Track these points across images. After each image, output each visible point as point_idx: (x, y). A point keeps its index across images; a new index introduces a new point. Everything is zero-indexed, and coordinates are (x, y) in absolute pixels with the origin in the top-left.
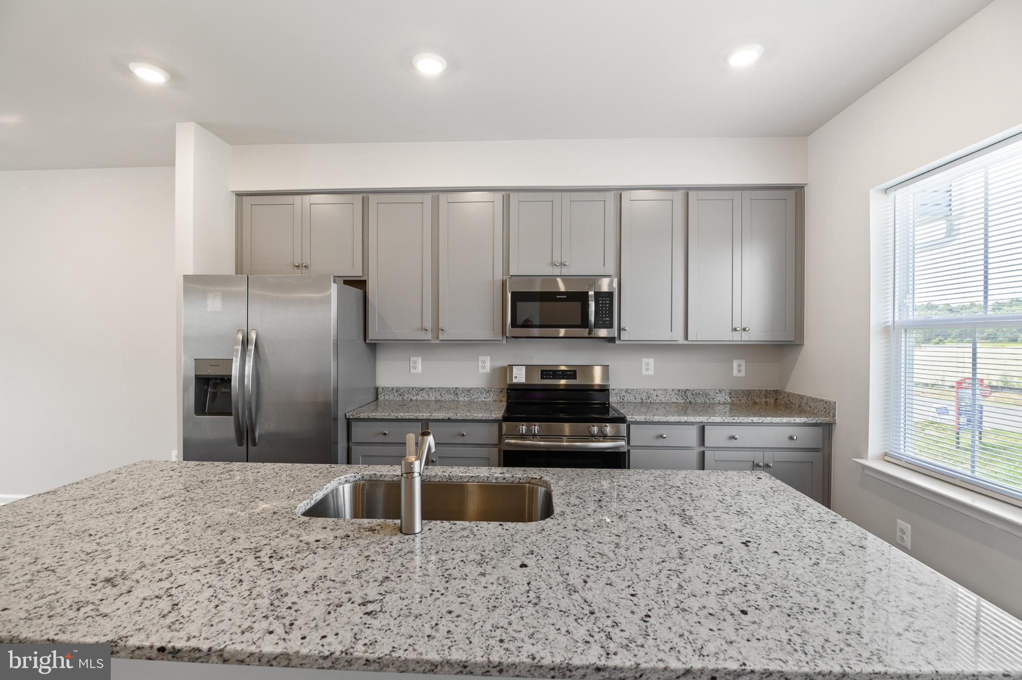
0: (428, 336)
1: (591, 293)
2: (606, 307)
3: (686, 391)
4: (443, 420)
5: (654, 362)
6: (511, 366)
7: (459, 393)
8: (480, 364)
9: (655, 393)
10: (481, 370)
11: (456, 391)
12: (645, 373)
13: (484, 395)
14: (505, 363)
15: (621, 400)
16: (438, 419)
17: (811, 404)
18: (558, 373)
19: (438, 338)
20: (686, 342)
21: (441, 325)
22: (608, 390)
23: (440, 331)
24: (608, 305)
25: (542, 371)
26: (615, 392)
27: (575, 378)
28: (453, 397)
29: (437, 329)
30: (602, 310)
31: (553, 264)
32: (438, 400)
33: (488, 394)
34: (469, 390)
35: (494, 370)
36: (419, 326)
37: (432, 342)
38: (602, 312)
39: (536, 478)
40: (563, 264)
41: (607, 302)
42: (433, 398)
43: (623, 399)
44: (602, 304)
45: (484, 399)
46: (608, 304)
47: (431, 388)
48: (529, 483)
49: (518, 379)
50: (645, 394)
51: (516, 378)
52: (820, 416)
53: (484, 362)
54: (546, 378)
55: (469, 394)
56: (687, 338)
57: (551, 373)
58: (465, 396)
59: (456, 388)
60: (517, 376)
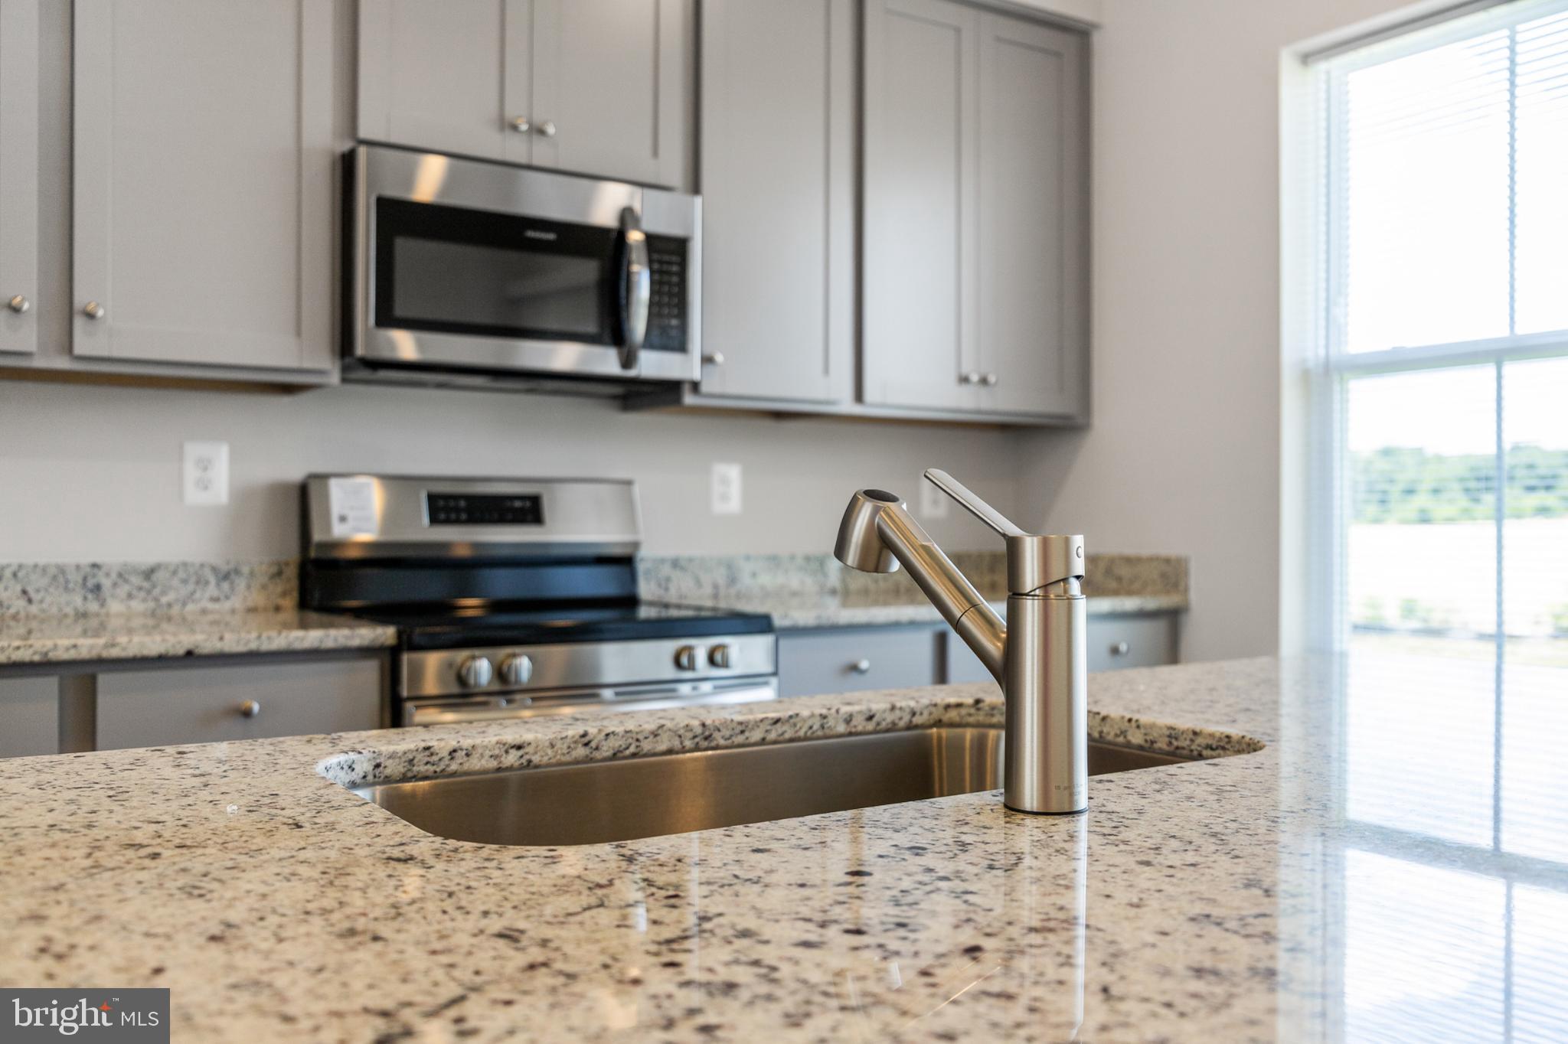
1: (637, 237)
2: (670, 284)
5: (743, 475)
6: (322, 479)
7: (106, 583)
8: (191, 472)
9: (748, 568)
10: (194, 496)
11: (92, 578)
12: (719, 507)
13: (212, 590)
14: (295, 472)
15: (662, 592)
16: (146, 658)
17: (1124, 571)
18: (485, 504)
20: (857, 410)
21: (82, 295)
22: (634, 560)
23: (79, 321)
24: (676, 280)
25: (432, 499)
27: (536, 521)
28: (78, 600)
29: (66, 310)
30: (661, 293)
33: (226, 585)
34: (149, 573)
35: (242, 496)
37: (44, 363)
38: (661, 299)
40: (535, 129)
41: (674, 267)
43: (666, 589)
45: (210, 606)
46: (676, 274)
49: (352, 524)
50: (722, 571)
51: (343, 519)
52: (1155, 593)
53: (205, 465)
54: (448, 521)
55: (146, 585)
56: (859, 396)
57: (462, 504)
58: (130, 596)
59: (95, 566)
60: (351, 514)
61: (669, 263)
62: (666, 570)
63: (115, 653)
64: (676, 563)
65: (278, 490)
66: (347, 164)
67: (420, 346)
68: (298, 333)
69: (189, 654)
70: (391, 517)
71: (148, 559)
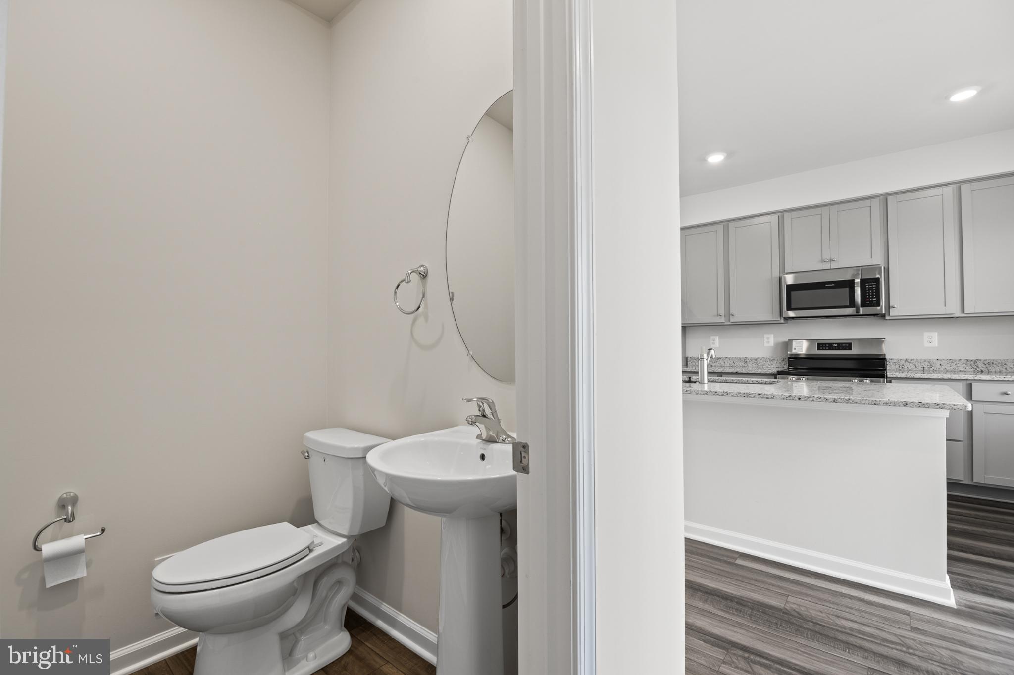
0: (722, 320)
1: (857, 280)
2: (873, 290)
5: (938, 335)
6: (791, 341)
7: (748, 361)
8: (766, 340)
9: (939, 362)
10: (766, 345)
12: (927, 345)
13: (769, 363)
15: (900, 368)
18: (834, 345)
19: (730, 321)
21: (731, 312)
22: (885, 359)
23: (731, 316)
24: (874, 289)
25: (819, 344)
26: (893, 361)
27: (850, 349)
29: (729, 314)
30: (869, 293)
31: (823, 261)
33: (772, 362)
34: (756, 359)
35: (777, 345)
36: (716, 313)
38: (869, 294)
40: (831, 260)
41: (874, 286)
43: (902, 368)
44: (869, 288)
46: (874, 287)
50: (927, 363)
51: (795, 349)
54: (823, 349)
60: (797, 348)
61: (872, 285)
62: (902, 362)
63: (724, 371)
64: (906, 360)
67: (795, 313)
69: (736, 372)
70: (808, 349)
71: (757, 357)
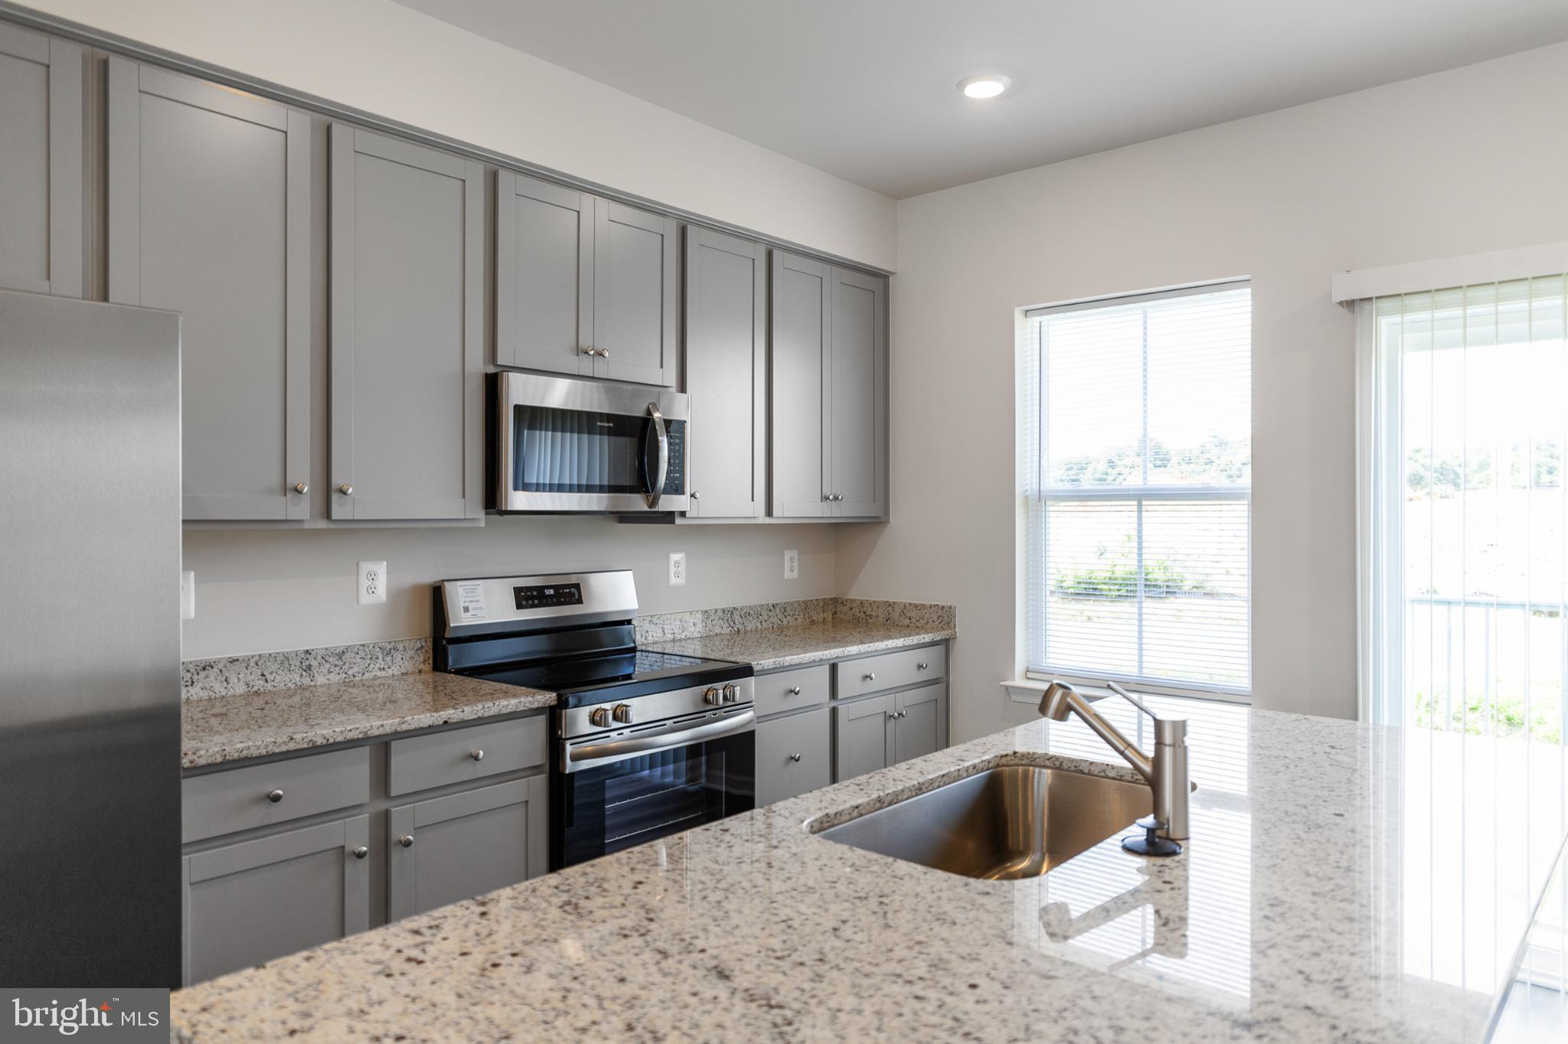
3: (732, 611)
4: (432, 730)
11: (306, 661)
14: (429, 577)
16: (422, 729)
17: (912, 614)
20: (768, 521)
28: (297, 677)
32: (257, 693)
37: (307, 526)
39: (1007, 755)
42: (241, 689)
45: (379, 674)
47: (233, 661)
48: (998, 766)
49: (471, 612)
52: (933, 630)
53: (372, 577)
55: (340, 663)
56: (769, 512)
57: (535, 593)
58: (330, 672)
59: (307, 652)
65: (418, 589)
66: (493, 386)
68: (464, 497)
